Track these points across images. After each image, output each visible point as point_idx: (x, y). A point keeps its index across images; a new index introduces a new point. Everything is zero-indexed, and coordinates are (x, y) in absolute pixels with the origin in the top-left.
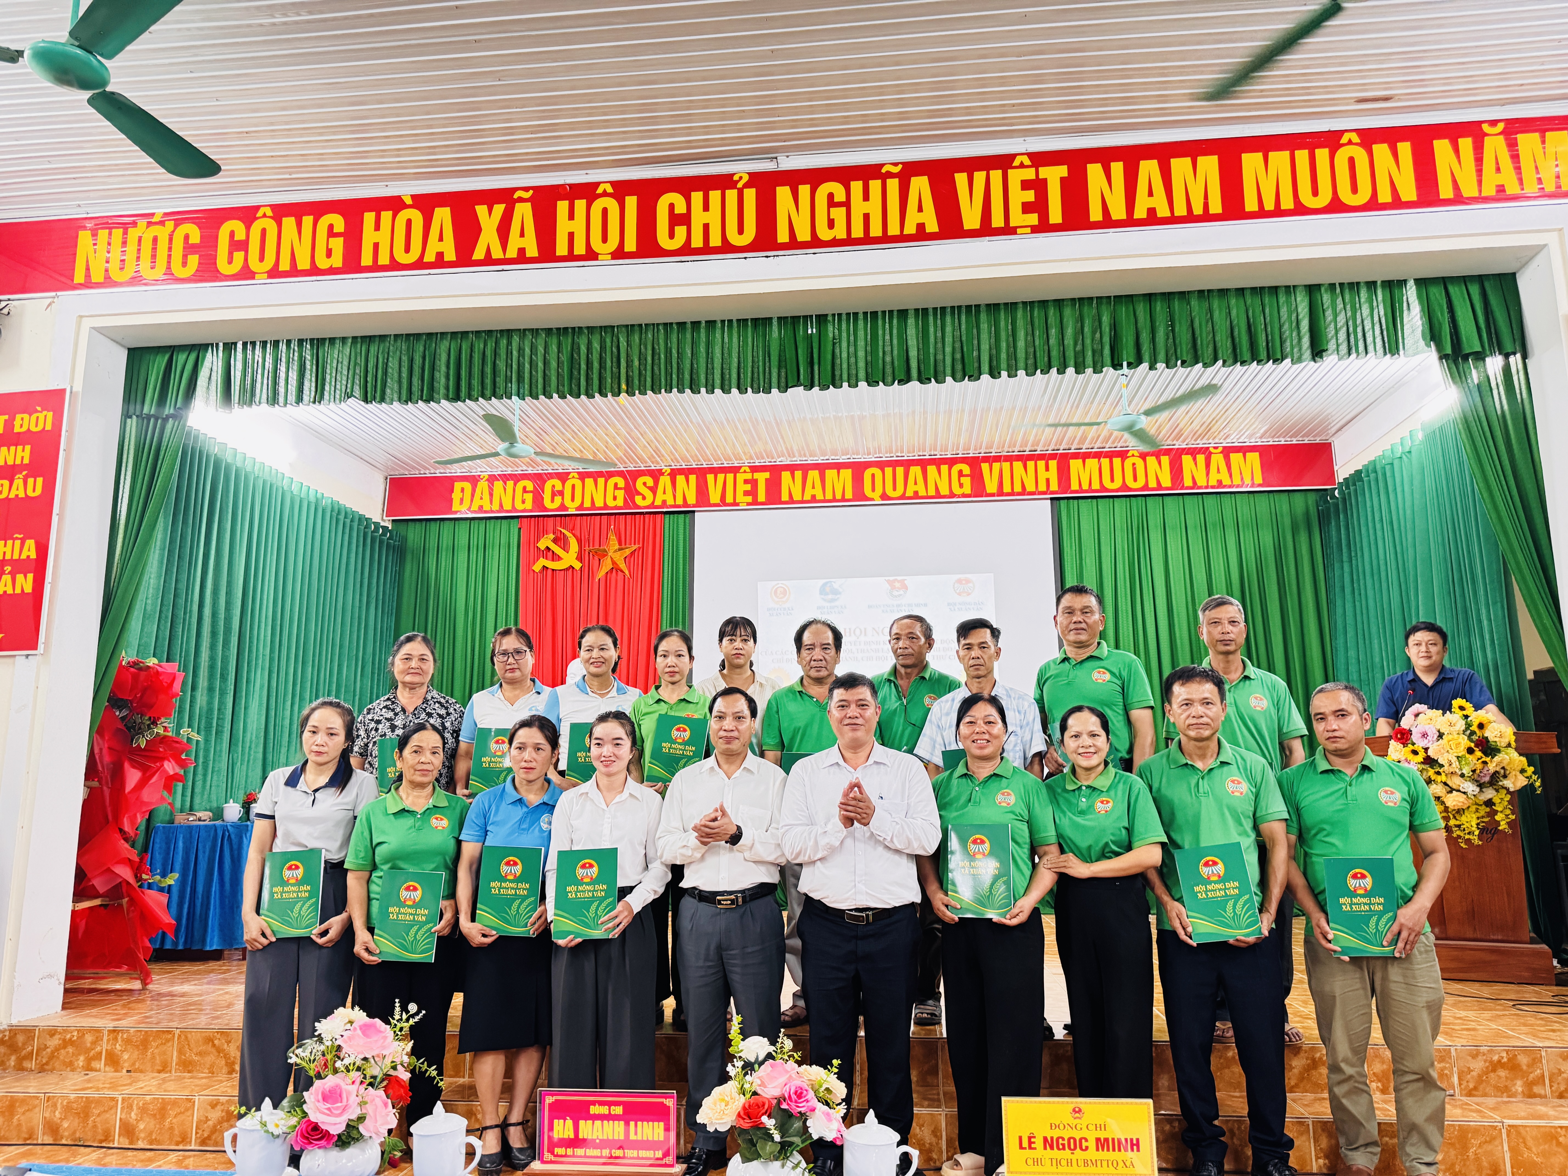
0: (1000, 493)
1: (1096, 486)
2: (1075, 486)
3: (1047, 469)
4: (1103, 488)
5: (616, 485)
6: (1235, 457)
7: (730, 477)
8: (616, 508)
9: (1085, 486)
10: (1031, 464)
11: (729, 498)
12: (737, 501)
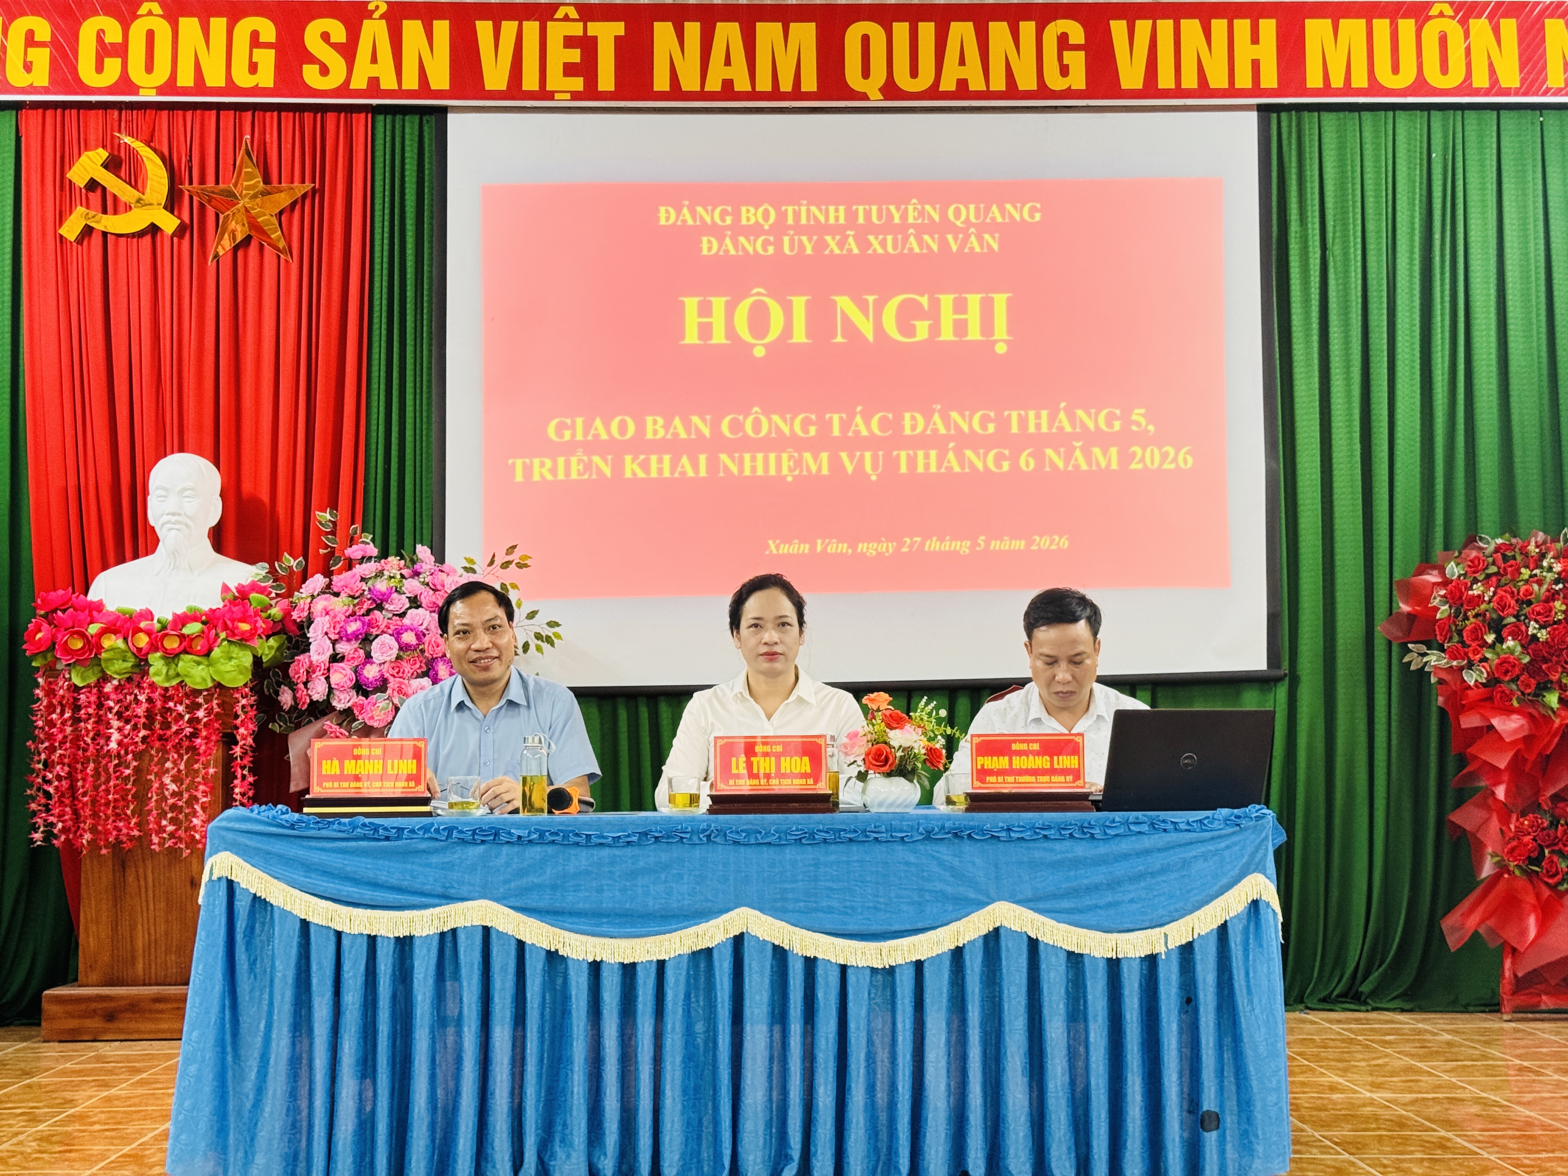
0: (1150, 88)
1: (1360, 80)
2: (1314, 80)
3: (1255, 39)
4: (1375, 87)
5: (255, 35)
7: (531, 28)
8: (255, 91)
9: (1337, 82)
10: (1219, 26)
11: (530, 82)
12: (549, 88)
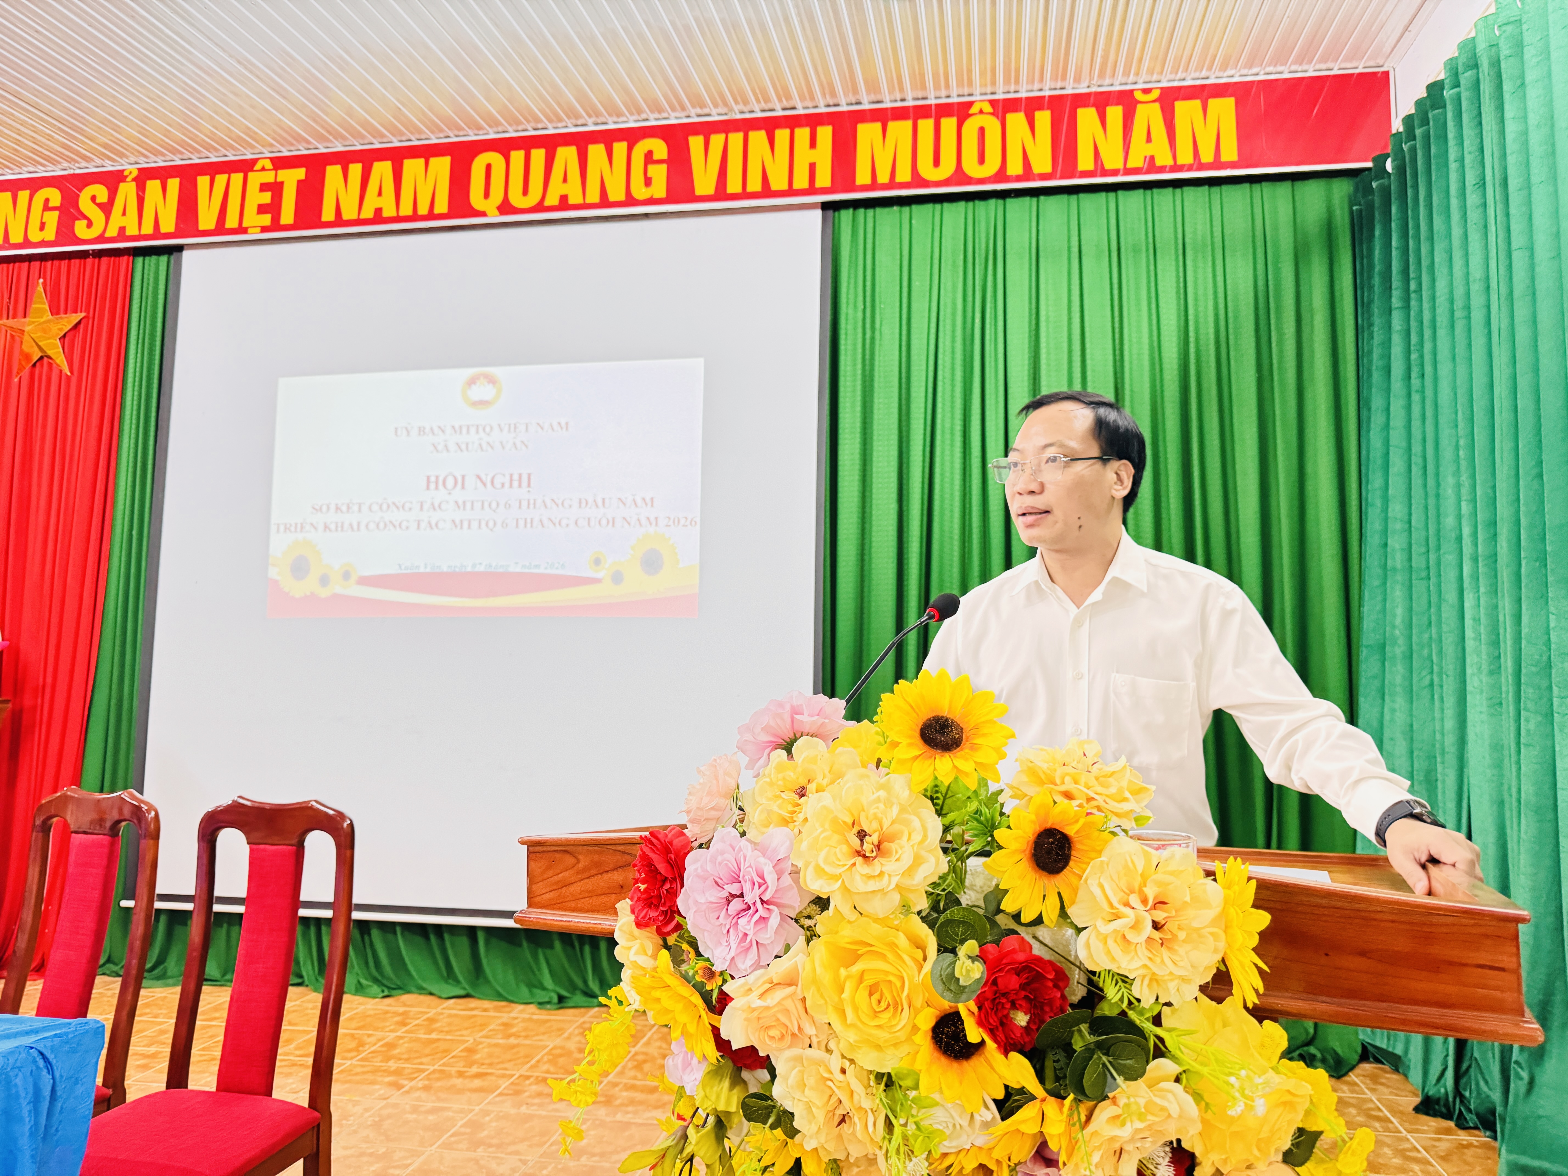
0: (720, 193)
2: (863, 177)
3: (813, 144)
4: (918, 180)
5: (47, 202)
6: (1183, 110)
7: (237, 178)
8: (43, 243)
9: (883, 177)
10: (782, 135)
11: (231, 222)
12: (245, 225)
